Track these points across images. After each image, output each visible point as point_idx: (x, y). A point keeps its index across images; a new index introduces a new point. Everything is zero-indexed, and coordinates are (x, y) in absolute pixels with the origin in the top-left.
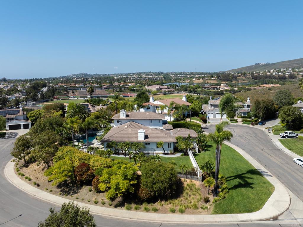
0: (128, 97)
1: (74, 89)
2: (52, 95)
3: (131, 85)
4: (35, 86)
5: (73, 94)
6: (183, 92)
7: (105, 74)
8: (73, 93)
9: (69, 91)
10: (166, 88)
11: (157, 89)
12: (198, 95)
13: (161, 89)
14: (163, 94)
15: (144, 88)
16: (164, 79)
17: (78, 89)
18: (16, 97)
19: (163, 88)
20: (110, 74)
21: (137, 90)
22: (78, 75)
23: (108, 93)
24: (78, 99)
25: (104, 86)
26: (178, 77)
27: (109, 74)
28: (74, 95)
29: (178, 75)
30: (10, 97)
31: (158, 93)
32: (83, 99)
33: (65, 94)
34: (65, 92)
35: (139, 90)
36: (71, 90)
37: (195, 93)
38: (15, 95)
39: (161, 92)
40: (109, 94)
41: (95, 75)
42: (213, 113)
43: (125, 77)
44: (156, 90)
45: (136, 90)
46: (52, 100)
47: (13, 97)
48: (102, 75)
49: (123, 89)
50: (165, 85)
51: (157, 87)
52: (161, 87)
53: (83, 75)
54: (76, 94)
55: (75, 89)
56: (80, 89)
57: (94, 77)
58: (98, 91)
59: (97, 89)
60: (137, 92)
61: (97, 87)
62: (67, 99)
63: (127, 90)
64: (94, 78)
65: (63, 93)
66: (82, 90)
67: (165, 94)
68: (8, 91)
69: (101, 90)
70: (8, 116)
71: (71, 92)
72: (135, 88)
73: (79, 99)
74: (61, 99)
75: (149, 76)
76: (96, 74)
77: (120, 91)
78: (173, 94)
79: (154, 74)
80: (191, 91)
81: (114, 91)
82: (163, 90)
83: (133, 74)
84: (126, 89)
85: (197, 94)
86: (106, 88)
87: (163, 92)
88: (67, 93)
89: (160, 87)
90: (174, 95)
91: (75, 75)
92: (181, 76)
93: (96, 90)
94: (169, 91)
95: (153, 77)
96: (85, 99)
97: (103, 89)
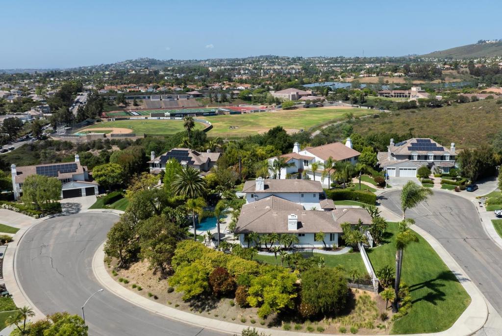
0: (240, 113)
1: (136, 97)
2: (98, 111)
3: (243, 88)
4: (63, 93)
5: (136, 107)
6: (340, 102)
7: (190, 61)
8: (136, 105)
9: (127, 101)
10: (310, 95)
11: (293, 96)
12: (370, 108)
13: (300, 96)
14: (304, 107)
15: (269, 95)
16: (303, 72)
17: (144, 98)
18: (32, 116)
19: (303, 95)
20: (198, 59)
21: (255, 98)
22: (136, 61)
23: (201, 104)
24: (146, 118)
25: (193, 90)
26: (331, 67)
27: (196, 60)
28: (138, 110)
29: (331, 65)
30: (22, 116)
31: (295, 104)
32: (156, 118)
33: (121, 107)
34: (121, 104)
35: (259, 97)
36: (133, 100)
37: (364, 104)
38: (31, 113)
39: (300, 104)
40: (203, 106)
41: (169, 61)
42: (394, 169)
43: (229, 69)
44: (291, 99)
45: (253, 99)
46: (98, 121)
47: (27, 116)
48: (183, 61)
49: (229, 96)
50: (308, 89)
51: (292, 93)
52: (301, 92)
53: (147, 61)
54: (142, 107)
55: (138, 98)
56: (149, 98)
57: (169, 68)
58: (182, 101)
59: (180, 97)
60: (255, 102)
61: (180, 92)
62: (126, 119)
63: (236, 98)
64: (169, 70)
65: (117, 106)
66: (152, 100)
67: (308, 106)
68: (15, 103)
69: (188, 99)
70: (62, 176)
71: (132, 103)
72: (251, 95)
73: (150, 118)
74: (116, 119)
75: (276, 67)
76: (172, 60)
77: (224, 101)
78: (322, 106)
79: (284, 61)
80: (355, 102)
81: (211, 101)
82: (303, 98)
83: (244, 60)
84: (234, 97)
85: (367, 108)
86: (197, 96)
87: (304, 102)
88: (124, 105)
89: (297, 93)
90: (325, 108)
91: (131, 61)
92: (336, 66)
93: (178, 99)
94: (314, 102)
95: (282, 68)
96: (161, 118)
97: (192, 96)
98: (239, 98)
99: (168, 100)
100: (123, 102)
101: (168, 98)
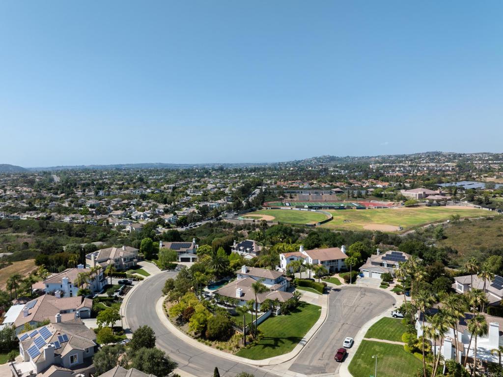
0: (365, 208)
2: (261, 202)
3: (381, 186)
5: (291, 199)
6: (466, 202)
7: (363, 157)
8: (291, 197)
9: (285, 194)
10: (438, 194)
11: (420, 195)
12: (491, 210)
13: (427, 195)
14: (427, 205)
15: (399, 193)
17: (299, 192)
18: (220, 204)
19: (430, 195)
21: (386, 195)
23: (340, 199)
24: (292, 209)
25: (336, 187)
26: (490, 164)
28: (292, 201)
29: (490, 162)
30: (213, 204)
31: (419, 203)
32: (298, 209)
33: (281, 199)
34: (281, 197)
35: (389, 195)
36: (289, 194)
37: (488, 206)
38: (219, 201)
39: (425, 202)
40: (341, 201)
41: (345, 158)
43: (387, 166)
44: (417, 198)
46: (259, 209)
47: (216, 204)
48: (357, 158)
49: (363, 193)
51: (419, 193)
52: (428, 191)
54: (295, 199)
55: (294, 192)
58: (325, 196)
59: (325, 193)
60: (385, 199)
61: (326, 188)
62: (278, 208)
63: (370, 195)
64: (338, 167)
65: (278, 198)
66: (303, 194)
67: (430, 204)
68: (214, 194)
69: (330, 194)
70: (182, 250)
71: (289, 196)
72: (383, 193)
73: (294, 209)
74: (272, 209)
75: (431, 164)
76: (348, 157)
77: (359, 197)
78: (445, 205)
80: (480, 202)
81: (349, 197)
82: (429, 197)
84: (368, 194)
85: (488, 209)
86: (339, 192)
87: (428, 201)
88: (283, 198)
89: (424, 193)
90: (447, 207)
91: (316, 158)
92: (495, 163)
93: (323, 194)
94: (438, 201)
95: (436, 166)
96: (301, 209)
97: (334, 192)
98: (372, 195)
99: (315, 194)
100: (282, 195)
101: (316, 193)
